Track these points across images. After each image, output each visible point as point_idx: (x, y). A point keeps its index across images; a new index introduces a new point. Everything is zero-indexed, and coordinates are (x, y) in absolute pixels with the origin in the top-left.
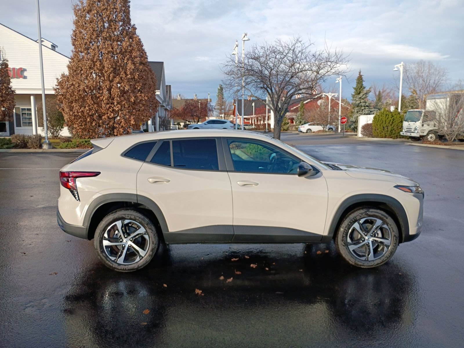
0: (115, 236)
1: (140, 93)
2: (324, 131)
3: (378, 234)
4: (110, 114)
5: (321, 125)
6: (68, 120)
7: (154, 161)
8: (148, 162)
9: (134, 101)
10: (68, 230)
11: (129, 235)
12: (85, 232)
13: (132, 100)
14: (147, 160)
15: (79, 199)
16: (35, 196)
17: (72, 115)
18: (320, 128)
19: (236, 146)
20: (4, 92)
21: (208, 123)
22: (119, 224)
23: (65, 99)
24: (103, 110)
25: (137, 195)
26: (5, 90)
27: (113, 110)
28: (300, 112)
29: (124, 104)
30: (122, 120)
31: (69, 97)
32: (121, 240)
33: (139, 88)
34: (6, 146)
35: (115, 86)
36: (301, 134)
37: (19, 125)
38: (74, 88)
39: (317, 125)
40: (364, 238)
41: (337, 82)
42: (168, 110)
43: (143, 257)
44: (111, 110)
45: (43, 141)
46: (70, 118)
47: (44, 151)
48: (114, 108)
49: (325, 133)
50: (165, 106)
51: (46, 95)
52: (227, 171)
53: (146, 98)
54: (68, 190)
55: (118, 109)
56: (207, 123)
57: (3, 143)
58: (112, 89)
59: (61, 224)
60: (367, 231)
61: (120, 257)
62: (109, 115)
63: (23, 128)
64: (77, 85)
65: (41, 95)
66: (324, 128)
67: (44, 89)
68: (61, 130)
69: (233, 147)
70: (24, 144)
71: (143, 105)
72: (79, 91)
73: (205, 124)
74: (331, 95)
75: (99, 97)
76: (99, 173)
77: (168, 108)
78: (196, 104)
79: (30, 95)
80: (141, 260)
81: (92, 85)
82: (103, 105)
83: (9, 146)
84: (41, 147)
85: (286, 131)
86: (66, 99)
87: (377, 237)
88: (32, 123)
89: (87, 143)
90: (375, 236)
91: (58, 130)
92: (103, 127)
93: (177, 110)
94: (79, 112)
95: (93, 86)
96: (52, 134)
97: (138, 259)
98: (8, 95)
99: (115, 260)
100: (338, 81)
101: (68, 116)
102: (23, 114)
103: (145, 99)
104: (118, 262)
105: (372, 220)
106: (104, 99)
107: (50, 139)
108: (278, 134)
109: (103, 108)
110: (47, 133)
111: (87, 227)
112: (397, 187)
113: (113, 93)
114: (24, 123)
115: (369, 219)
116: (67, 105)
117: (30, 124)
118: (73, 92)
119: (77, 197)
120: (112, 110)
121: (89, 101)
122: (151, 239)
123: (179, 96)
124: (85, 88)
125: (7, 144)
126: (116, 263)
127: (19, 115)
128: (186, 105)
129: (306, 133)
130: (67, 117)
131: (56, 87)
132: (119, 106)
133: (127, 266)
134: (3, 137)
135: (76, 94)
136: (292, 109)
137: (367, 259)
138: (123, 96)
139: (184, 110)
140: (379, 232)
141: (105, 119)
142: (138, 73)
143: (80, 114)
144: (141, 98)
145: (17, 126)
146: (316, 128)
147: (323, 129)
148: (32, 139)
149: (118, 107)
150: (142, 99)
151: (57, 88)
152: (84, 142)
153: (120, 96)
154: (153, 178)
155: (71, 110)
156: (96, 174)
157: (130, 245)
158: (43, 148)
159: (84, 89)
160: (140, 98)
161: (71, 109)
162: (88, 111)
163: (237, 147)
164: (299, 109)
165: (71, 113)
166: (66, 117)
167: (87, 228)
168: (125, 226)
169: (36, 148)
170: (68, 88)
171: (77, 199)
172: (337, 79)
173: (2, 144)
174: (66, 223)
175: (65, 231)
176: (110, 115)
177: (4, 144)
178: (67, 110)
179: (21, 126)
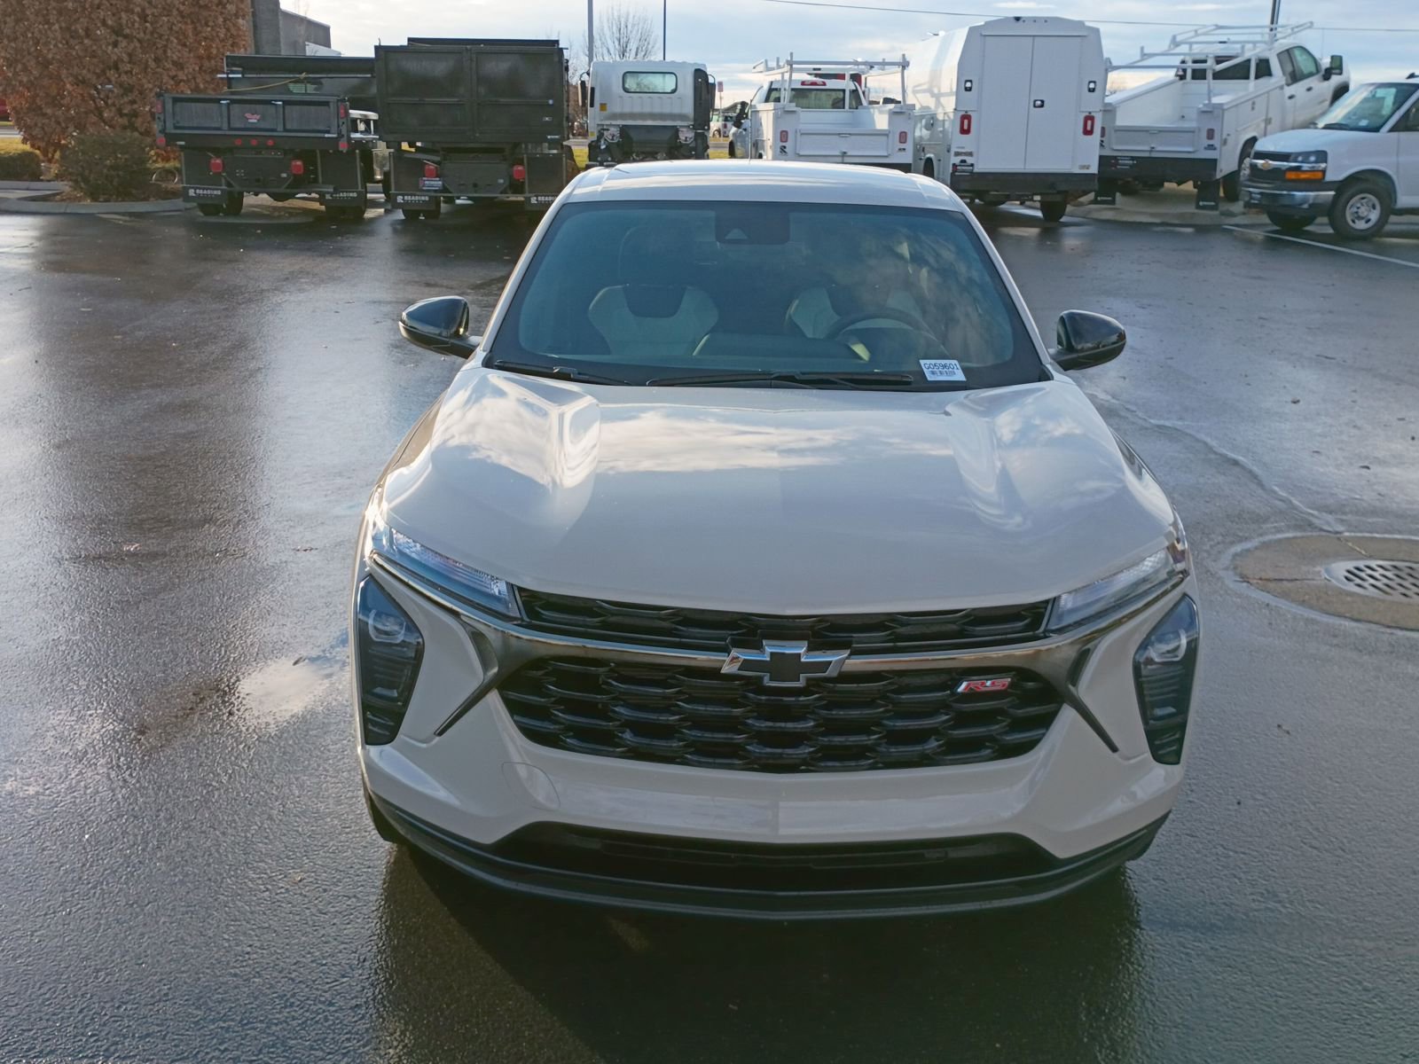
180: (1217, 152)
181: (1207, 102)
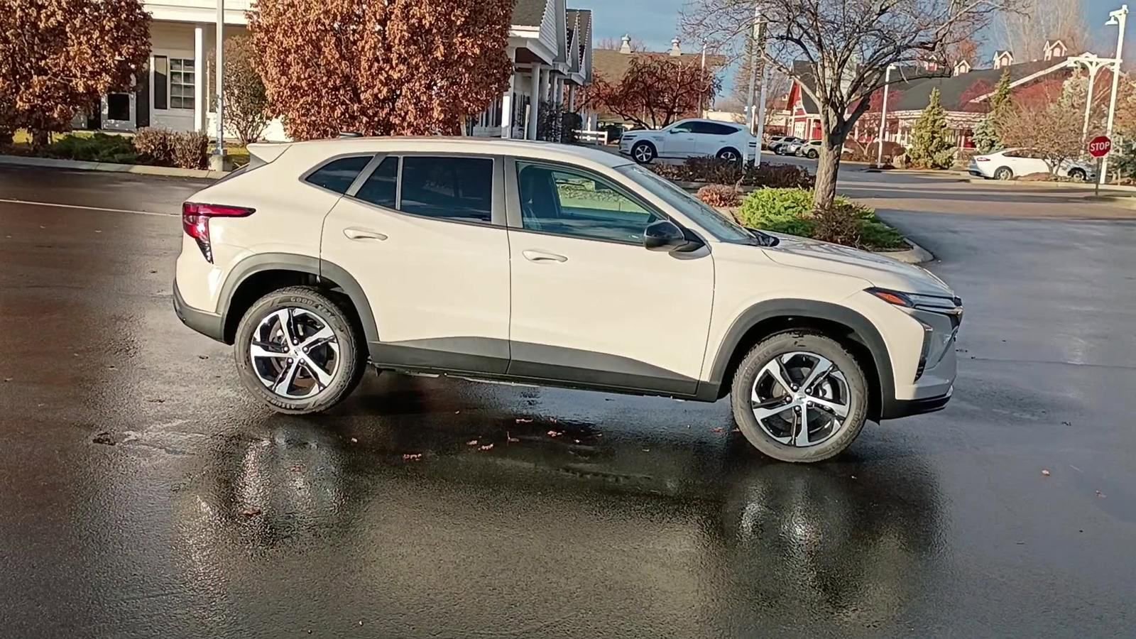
0: (276, 341)
1: (460, 34)
2: (1047, 177)
3: (824, 392)
4: (379, 89)
5: (1044, 159)
6: (276, 98)
7: (362, 196)
8: (350, 197)
9: (445, 56)
10: (190, 320)
11: (302, 339)
12: (219, 326)
13: (439, 54)
14: (349, 192)
15: (212, 259)
16: (160, 273)
17: (285, 85)
18: (1040, 166)
19: (721, 199)
20: (124, 15)
21: (681, 131)
22: (283, 315)
23: (271, 43)
24: (362, 76)
25: (320, 259)
26: (127, 10)
27: (389, 78)
28: (993, 112)
29: (417, 64)
30: (410, 108)
31: (281, 39)
32: (286, 349)
33: (458, 23)
34: (121, 156)
35: (397, 16)
36: (976, 181)
37: (161, 104)
38: (294, 15)
39: (1033, 157)
40: (790, 396)
41: (1112, 22)
42: (577, 84)
43: (325, 388)
44: (383, 79)
45: (210, 149)
46: (279, 92)
47: (211, 175)
48: (391, 72)
49: (1053, 185)
50: (565, 72)
51: (226, 26)
52: (507, 228)
53: (477, 51)
54: (194, 240)
55: (399, 75)
56: (678, 130)
57: (114, 148)
58: (388, 22)
59: (178, 308)
60: (796, 380)
61: (281, 380)
62: (376, 90)
63: (170, 111)
64: (303, 8)
65: (215, 25)
66: (1051, 169)
67: (223, 10)
68: (264, 124)
70: (164, 154)
71: (468, 68)
72: (307, 23)
73: (672, 132)
74: (1097, 64)
75: (355, 43)
76: (253, 211)
77: (573, 78)
78: (662, 69)
79: (192, 25)
80: (320, 391)
81: (340, 10)
82: (363, 63)
83: (127, 156)
84: (204, 164)
85: (942, 168)
86: (273, 41)
87: (822, 398)
88: (193, 99)
90: (816, 394)
91: (258, 125)
92: (362, 122)
93: (607, 85)
94: (303, 80)
95: (341, 13)
96: (241, 132)
97: (315, 389)
98: (133, 23)
99: (272, 386)
100: (1116, 19)
101: (275, 87)
102: (172, 74)
103: (473, 54)
104: (276, 392)
105: (811, 359)
106: (367, 47)
107: (231, 145)
108: (831, 172)
109: (362, 72)
110: (222, 130)
111: (223, 315)
112: (872, 290)
113: (390, 34)
114: (173, 100)
115: (804, 355)
116: (274, 58)
117: (190, 103)
118: (293, 25)
119: (208, 254)
120: (385, 78)
122: (341, 351)
123: (625, 43)
124: (322, 16)
125: (125, 151)
126: (273, 392)
127: (164, 78)
128: (632, 72)
129: (993, 179)
130: (273, 91)
131: (253, 9)
132: (401, 67)
133: (292, 402)
134: (116, 134)
135: (297, 31)
136: (972, 101)
137: (793, 442)
138: (416, 43)
139: (628, 85)
140: (827, 387)
141: (367, 100)
143: (304, 83)
144: (463, 51)
145: (156, 108)
146: (1025, 167)
147: (1047, 170)
148: (183, 143)
149: (400, 71)
150: (465, 53)
151: (255, 13)
153: (406, 41)
154: (356, 230)
155: (284, 73)
156: (246, 212)
157: (302, 361)
158: (209, 168)
159: (320, 19)
160: (461, 49)
161: (284, 69)
162: (325, 79)
164: (993, 103)
165: (284, 80)
166: (270, 91)
167: (222, 318)
168: (294, 322)
169: (191, 167)
170: (280, 14)
171: (209, 259)
172: (1112, 14)
173: (111, 150)
174: (187, 305)
175: (184, 322)
176: (380, 91)
177: (116, 151)
178: (273, 72)
179: (166, 108)
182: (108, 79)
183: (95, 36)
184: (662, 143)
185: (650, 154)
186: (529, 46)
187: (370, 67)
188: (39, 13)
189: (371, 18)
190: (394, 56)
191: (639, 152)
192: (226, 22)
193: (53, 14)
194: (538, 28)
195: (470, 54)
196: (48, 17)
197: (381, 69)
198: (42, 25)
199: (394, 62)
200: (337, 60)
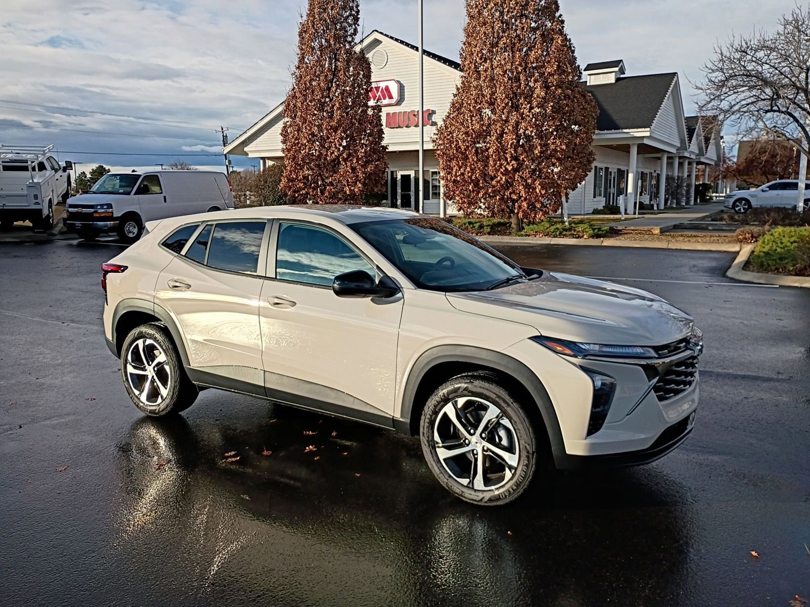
21: (770, 189)
37: (427, 197)
40: (467, 439)
44: (502, 171)
50: (693, 157)
51: (424, 151)
53: (564, 147)
56: (768, 189)
62: (499, 178)
65: (418, 151)
67: (423, 141)
69: (746, 239)
73: (763, 191)
89: (471, 226)
90: (491, 440)
98: (374, 152)
103: (561, 149)
105: (481, 405)
112: (539, 339)
114: (433, 195)
115: (474, 401)
121: (472, 158)
127: (429, 182)
142: (552, 104)
143: (458, 178)
145: (424, 199)
149: (512, 165)
152: (467, 224)
160: (552, 147)
162: (470, 174)
163: (756, 237)
176: (501, 179)
179: (429, 199)
180: (41, 205)
181: (31, 181)
182: (360, 185)
183: (354, 162)
184: (756, 198)
185: (746, 207)
186: (646, 142)
187: (495, 165)
188: (327, 152)
189: (494, 134)
190: (508, 156)
191: (738, 206)
192: (424, 149)
193: (333, 153)
194: (648, 129)
195: (559, 150)
196: (332, 154)
197: (501, 165)
198: (329, 158)
199: (509, 160)
200: (476, 162)
